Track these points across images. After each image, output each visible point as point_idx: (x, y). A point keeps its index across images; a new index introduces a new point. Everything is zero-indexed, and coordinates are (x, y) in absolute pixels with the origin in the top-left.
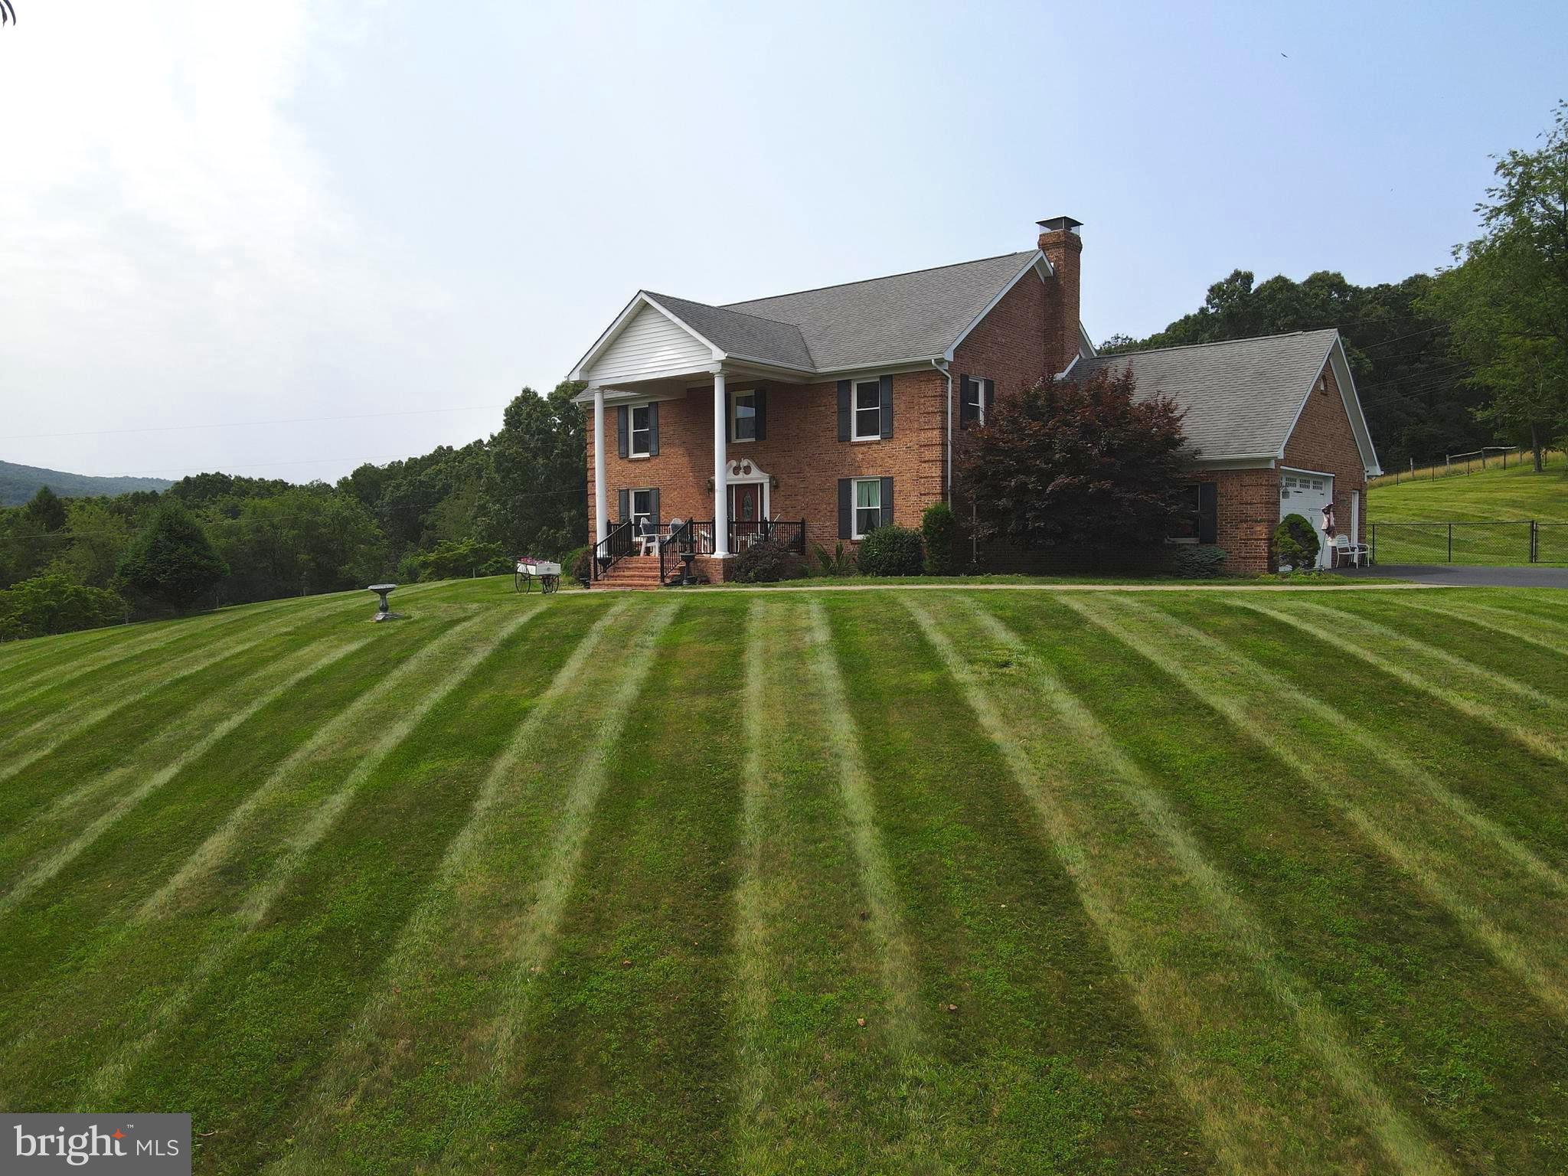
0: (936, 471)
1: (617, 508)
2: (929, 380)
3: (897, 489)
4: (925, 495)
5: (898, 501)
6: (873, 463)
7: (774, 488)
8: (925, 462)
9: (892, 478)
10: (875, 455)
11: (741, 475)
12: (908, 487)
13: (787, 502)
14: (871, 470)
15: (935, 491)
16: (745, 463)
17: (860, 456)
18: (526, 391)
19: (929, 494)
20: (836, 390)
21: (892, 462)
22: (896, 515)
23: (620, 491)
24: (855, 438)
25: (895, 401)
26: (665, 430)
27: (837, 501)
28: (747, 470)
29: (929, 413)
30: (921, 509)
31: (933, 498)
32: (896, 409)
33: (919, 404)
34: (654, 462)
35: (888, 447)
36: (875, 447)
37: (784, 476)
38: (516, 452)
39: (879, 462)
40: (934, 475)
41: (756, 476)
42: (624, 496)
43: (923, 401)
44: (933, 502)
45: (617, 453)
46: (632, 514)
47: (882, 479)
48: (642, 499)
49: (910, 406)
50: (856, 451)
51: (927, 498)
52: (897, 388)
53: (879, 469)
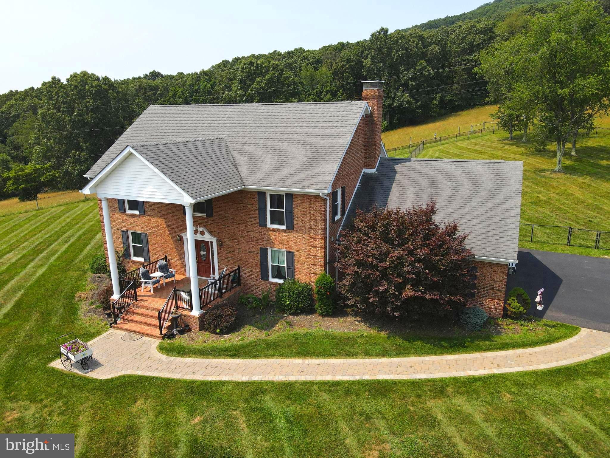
0: (321, 253)
1: (121, 240)
2: (316, 201)
3: (296, 259)
4: (314, 265)
5: (297, 265)
6: (281, 242)
7: (220, 245)
8: (313, 247)
9: (294, 252)
10: (283, 238)
11: (200, 235)
12: (303, 258)
13: (227, 255)
14: (280, 246)
15: (320, 264)
16: (200, 229)
17: (273, 237)
18: (54, 78)
19: (316, 265)
20: (257, 196)
21: (293, 243)
22: (296, 273)
23: (122, 231)
24: (270, 226)
25: (294, 209)
27: (259, 259)
28: (202, 233)
29: (316, 220)
30: (312, 272)
31: (318, 267)
32: (295, 214)
33: (310, 213)
34: (142, 218)
35: (291, 235)
36: (282, 233)
37: (226, 240)
38: (53, 113)
39: (285, 242)
40: (319, 255)
41: (207, 237)
42: (125, 234)
43: (312, 212)
44: (320, 270)
45: (118, 209)
46: (131, 244)
47: (287, 252)
48: (137, 237)
49: (304, 214)
50: (270, 233)
51: (315, 267)
52: (296, 201)
53: (285, 246)
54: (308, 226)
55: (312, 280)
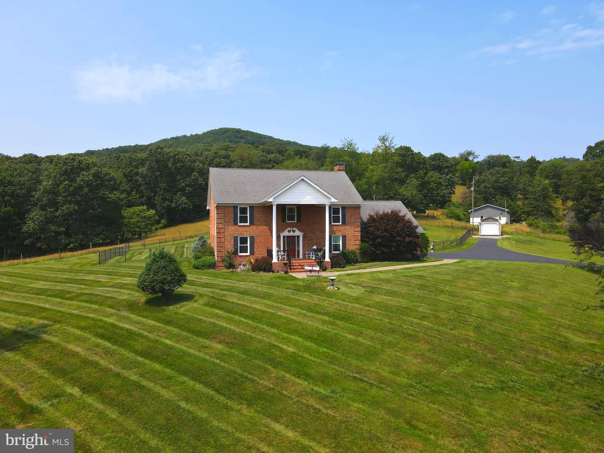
1: (233, 243)
3: (347, 238)
5: (347, 242)
6: (339, 231)
7: (304, 237)
8: (355, 231)
9: (345, 235)
10: (340, 229)
11: (292, 232)
12: (350, 238)
14: (339, 233)
15: (359, 239)
16: (294, 229)
17: (335, 229)
19: (357, 240)
21: (345, 231)
22: (347, 246)
23: (234, 237)
24: (332, 224)
25: (346, 214)
26: (257, 216)
28: (294, 231)
29: (356, 218)
32: (347, 216)
34: (251, 227)
35: (344, 227)
36: (340, 227)
37: (308, 234)
39: (341, 231)
40: (358, 235)
41: (297, 233)
42: (236, 238)
43: (355, 215)
44: (358, 242)
45: (233, 223)
46: (239, 245)
47: (342, 236)
48: (244, 240)
49: (351, 216)
50: (334, 227)
51: (356, 241)
52: (347, 210)
53: (341, 233)
54: (353, 221)
55: (355, 248)
